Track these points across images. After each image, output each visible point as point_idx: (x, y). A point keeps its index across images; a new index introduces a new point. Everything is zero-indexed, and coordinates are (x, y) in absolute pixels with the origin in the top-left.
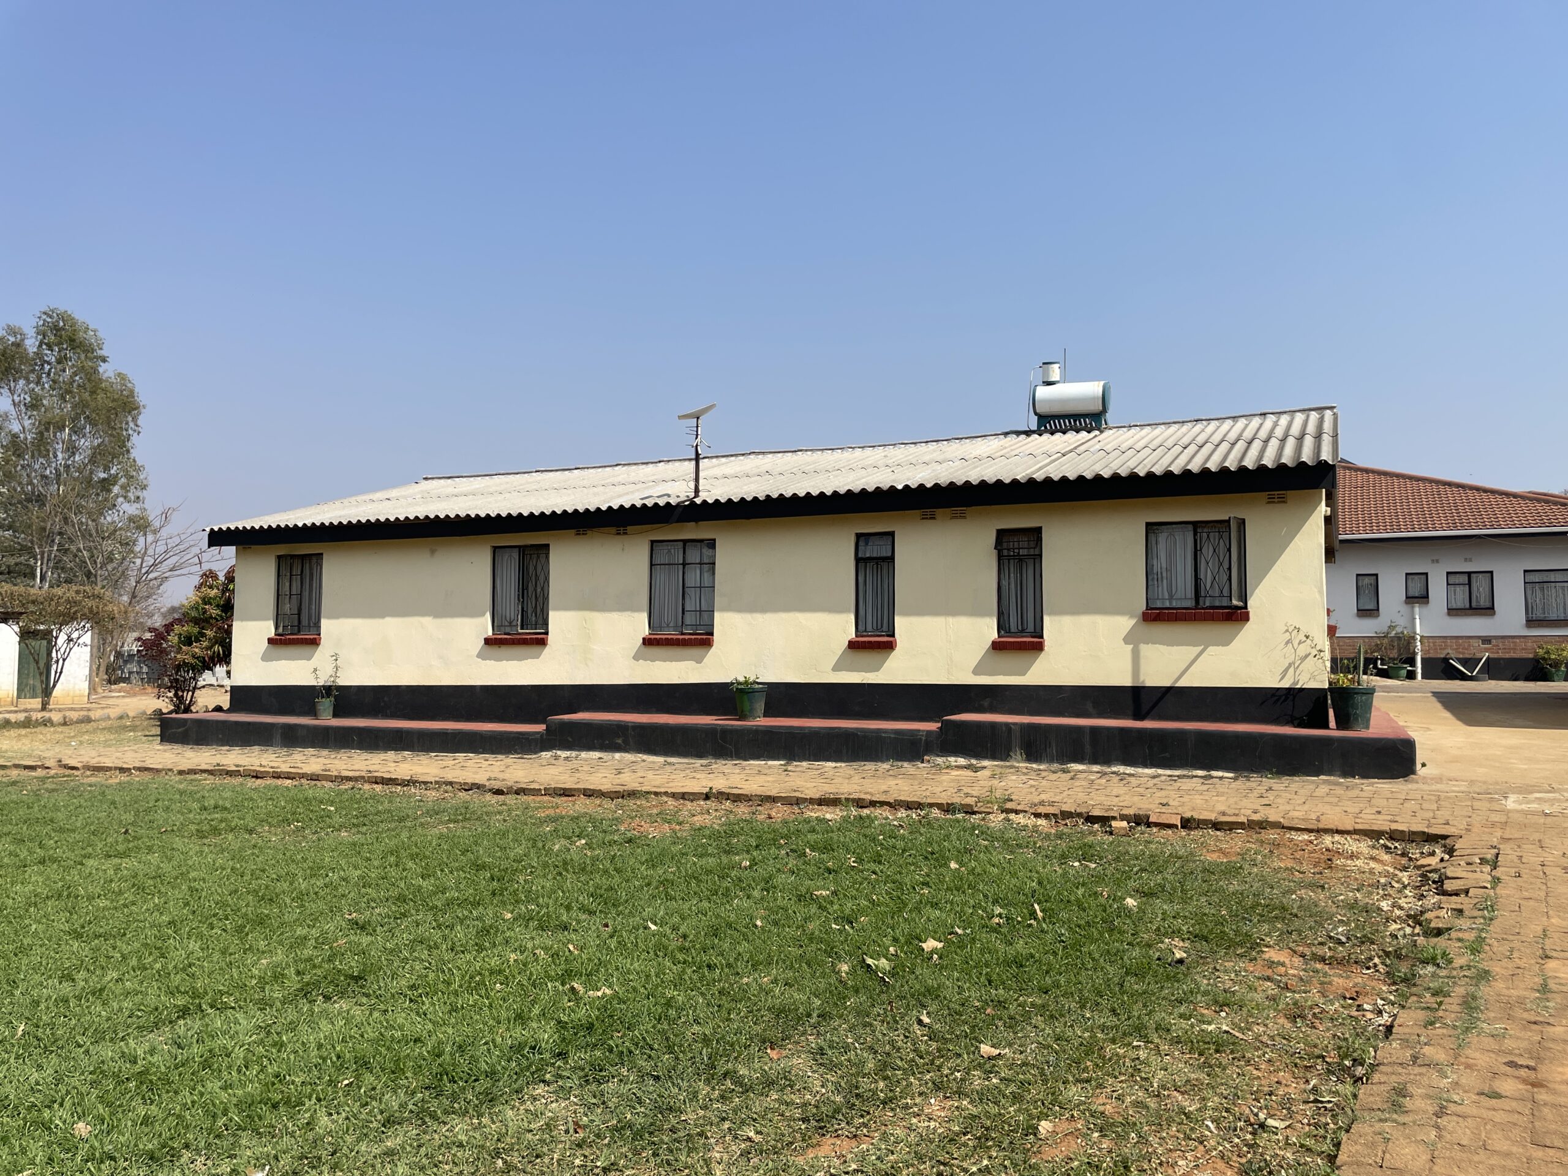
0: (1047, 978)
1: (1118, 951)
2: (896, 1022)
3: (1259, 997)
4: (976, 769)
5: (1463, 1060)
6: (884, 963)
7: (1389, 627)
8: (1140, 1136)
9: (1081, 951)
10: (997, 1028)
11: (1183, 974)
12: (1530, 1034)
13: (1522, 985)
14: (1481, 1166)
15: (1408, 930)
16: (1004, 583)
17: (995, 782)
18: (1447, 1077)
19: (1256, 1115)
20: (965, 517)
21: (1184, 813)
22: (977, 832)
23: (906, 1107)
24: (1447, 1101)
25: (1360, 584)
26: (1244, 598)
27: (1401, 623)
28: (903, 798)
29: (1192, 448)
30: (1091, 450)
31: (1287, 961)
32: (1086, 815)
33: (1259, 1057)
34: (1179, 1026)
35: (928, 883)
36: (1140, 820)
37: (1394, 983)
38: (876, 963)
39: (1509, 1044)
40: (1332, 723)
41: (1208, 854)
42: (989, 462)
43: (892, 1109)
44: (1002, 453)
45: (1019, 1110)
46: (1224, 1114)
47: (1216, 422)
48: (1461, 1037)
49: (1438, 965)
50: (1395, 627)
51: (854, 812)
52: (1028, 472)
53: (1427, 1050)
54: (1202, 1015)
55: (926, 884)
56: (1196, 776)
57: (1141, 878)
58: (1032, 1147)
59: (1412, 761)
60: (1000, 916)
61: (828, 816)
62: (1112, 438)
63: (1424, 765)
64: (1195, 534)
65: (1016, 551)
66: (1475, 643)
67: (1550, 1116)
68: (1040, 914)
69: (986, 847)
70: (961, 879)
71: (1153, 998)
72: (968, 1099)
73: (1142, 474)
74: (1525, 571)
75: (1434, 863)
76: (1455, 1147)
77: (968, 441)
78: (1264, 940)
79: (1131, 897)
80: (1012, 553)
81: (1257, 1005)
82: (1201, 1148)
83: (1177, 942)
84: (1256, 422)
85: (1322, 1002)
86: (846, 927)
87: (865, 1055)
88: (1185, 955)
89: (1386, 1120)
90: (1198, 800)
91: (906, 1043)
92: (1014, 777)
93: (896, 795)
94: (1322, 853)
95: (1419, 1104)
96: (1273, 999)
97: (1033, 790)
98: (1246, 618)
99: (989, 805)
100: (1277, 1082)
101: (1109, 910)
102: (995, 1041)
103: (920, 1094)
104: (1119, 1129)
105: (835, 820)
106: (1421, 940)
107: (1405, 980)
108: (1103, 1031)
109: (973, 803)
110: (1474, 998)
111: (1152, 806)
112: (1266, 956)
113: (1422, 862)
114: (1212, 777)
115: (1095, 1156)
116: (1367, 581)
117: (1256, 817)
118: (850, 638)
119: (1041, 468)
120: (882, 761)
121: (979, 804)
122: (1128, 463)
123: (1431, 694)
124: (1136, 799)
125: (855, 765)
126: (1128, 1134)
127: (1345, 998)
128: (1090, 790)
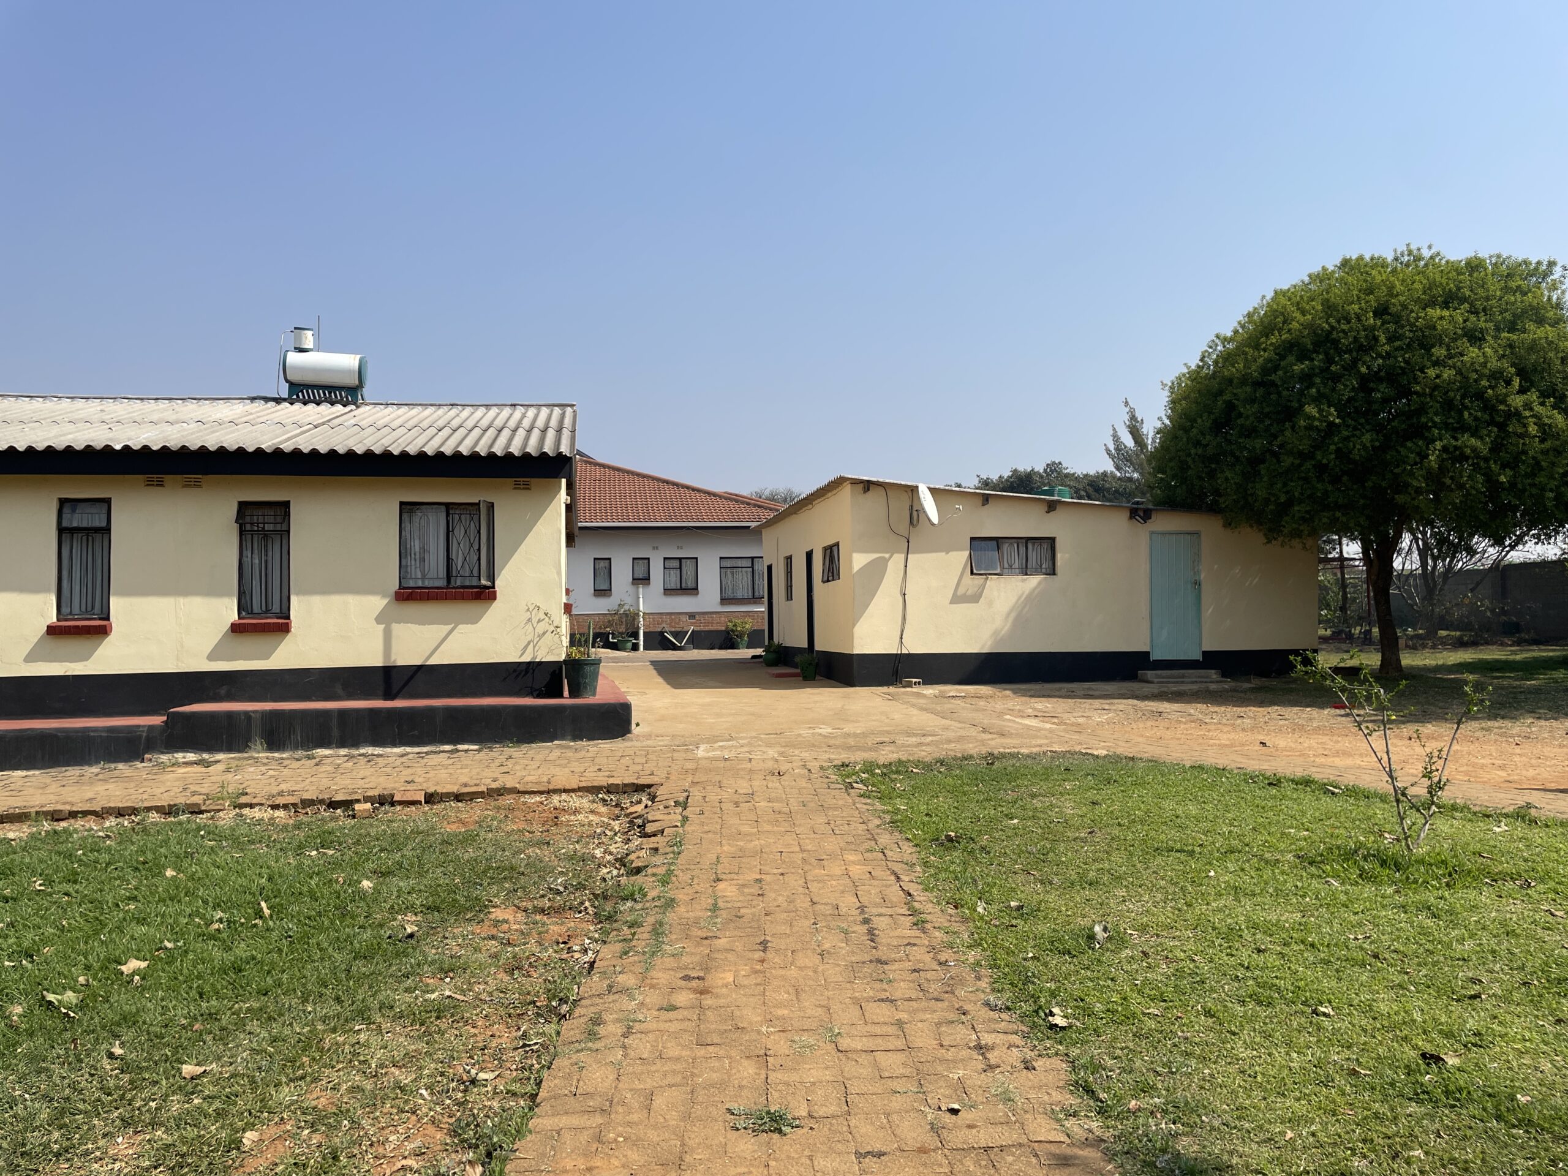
0: (268, 979)
1: (348, 936)
2: (80, 1061)
3: (482, 957)
4: (207, 764)
5: (648, 981)
6: (70, 996)
7: (619, 605)
8: (353, 1122)
9: (308, 944)
10: (204, 1043)
11: (413, 948)
12: (702, 949)
13: (698, 907)
14: (656, 1075)
15: (615, 872)
16: (247, 560)
17: (230, 776)
18: (635, 1000)
19: (469, 1072)
20: (200, 486)
21: (428, 788)
22: (202, 833)
23: (87, 1153)
24: (634, 1021)
25: (597, 567)
26: (492, 578)
27: (629, 601)
28: (112, 805)
29: (446, 432)
30: (345, 424)
31: (511, 918)
32: (328, 801)
33: (476, 1015)
34: (402, 999)
35: (136, 897)
36: (385, 800)
37: (601, 922)
38: (60, 997)
39: (686, 960)
40: (566, 693)
41: (448, 826)
42: (230, 427)
43: (68, 1160)
44: (245, 419)
45: (222, 1127)
46: (439, 1079)
47: (470, 408)
48: (649, 961)
49: (635, 900)
50: (624, 605)
51: (47, 826)
52: (274, 441)
53: (621, 978)
54: (427, 985)
55: (134, 899)
56: (443, 752)
57: (380, 858)
58: (234, 1162)
59: (628, 722)
60: (221, 921)
61: (11, 835)
62: (366, 414)
63: (638, 725)
64: (448, 515)
65: (260, 525)
66: (685, 618)
67: (712, 1018)
68: (267, 912)
69: (212, 848)
70: (177, 888)
71: (380, 978)
72: (163, 1129)
73: (396, 452)
74: (721, 558)
75: (640, 810)
76: (638, 1062)
77: (207, 402)
78: (491, 901)
79: (368, 878)
80: (256, 528)
81: (480, 964)
82: (414, 1118)
83: (410, 917)
84: (507, 411)
85: (538, 950)
86: (24, 962)
87: (37, 1105)
88: (416, 929)
89: (582, 1050)
90: (443, 774)
91: (91, 1082)
92: (252, 769)
93: (102, 803)
94: (551, 813)
95: (611, 1029)
96: (495, 956)
97: (273, 780)
98: (492, 597)
99: (219, 802)
100: (491, 1036)
101: (343, 895)
102: (201, 1058)
103: (105, 1136)
104: (331, 1120)
105: (21, 839)
106: (623, 880)
107: (609, 918)
108: (324, 1022)
109: (201, 802)
110: (661, 924)
111: (397, 785)
112: (492, 917)
113: (631, 810)
114: (457, 751)
115: (302, 1155)
116: (602, 564)
117: (494, 785)
118: (49, 622)
119: (289, 439)
120: (90, 765)
121: (208, 802)
122: (383, 441)
123: (649, 663)
124: (382, 779)
125: (53, 771)
126: (340, 1123)
127: (558, 943)
128: (334, 775)
